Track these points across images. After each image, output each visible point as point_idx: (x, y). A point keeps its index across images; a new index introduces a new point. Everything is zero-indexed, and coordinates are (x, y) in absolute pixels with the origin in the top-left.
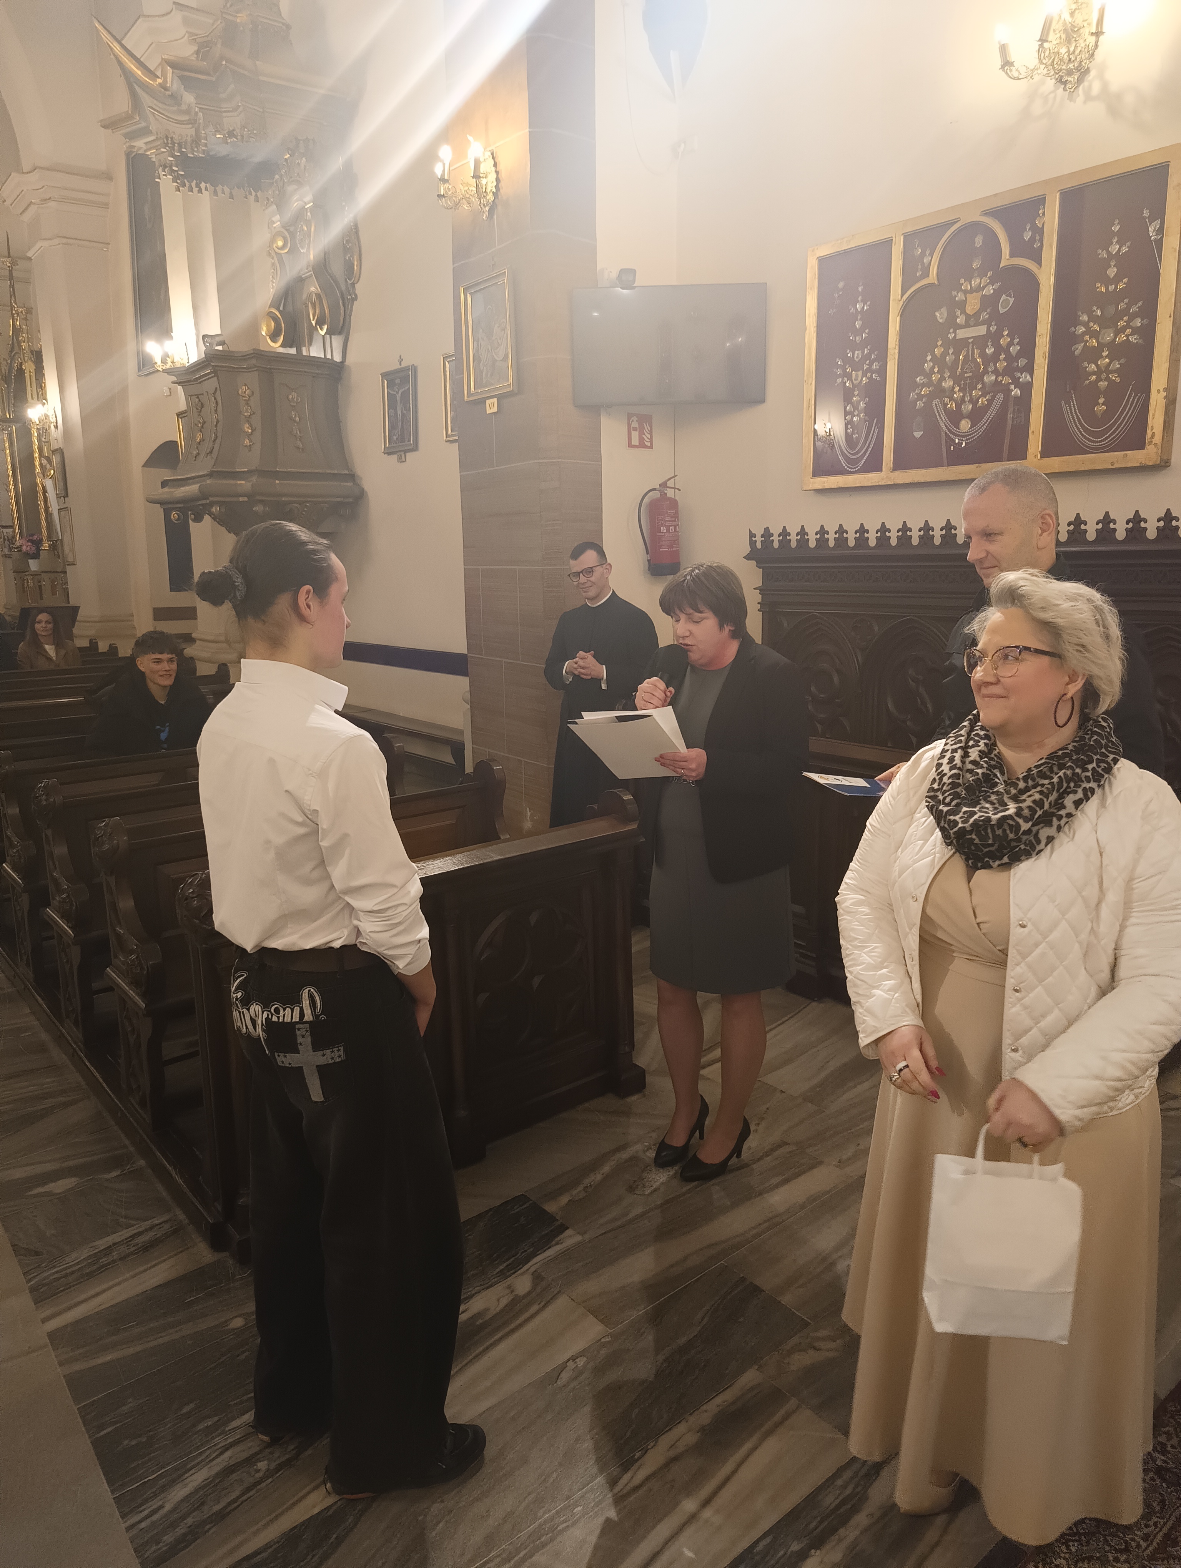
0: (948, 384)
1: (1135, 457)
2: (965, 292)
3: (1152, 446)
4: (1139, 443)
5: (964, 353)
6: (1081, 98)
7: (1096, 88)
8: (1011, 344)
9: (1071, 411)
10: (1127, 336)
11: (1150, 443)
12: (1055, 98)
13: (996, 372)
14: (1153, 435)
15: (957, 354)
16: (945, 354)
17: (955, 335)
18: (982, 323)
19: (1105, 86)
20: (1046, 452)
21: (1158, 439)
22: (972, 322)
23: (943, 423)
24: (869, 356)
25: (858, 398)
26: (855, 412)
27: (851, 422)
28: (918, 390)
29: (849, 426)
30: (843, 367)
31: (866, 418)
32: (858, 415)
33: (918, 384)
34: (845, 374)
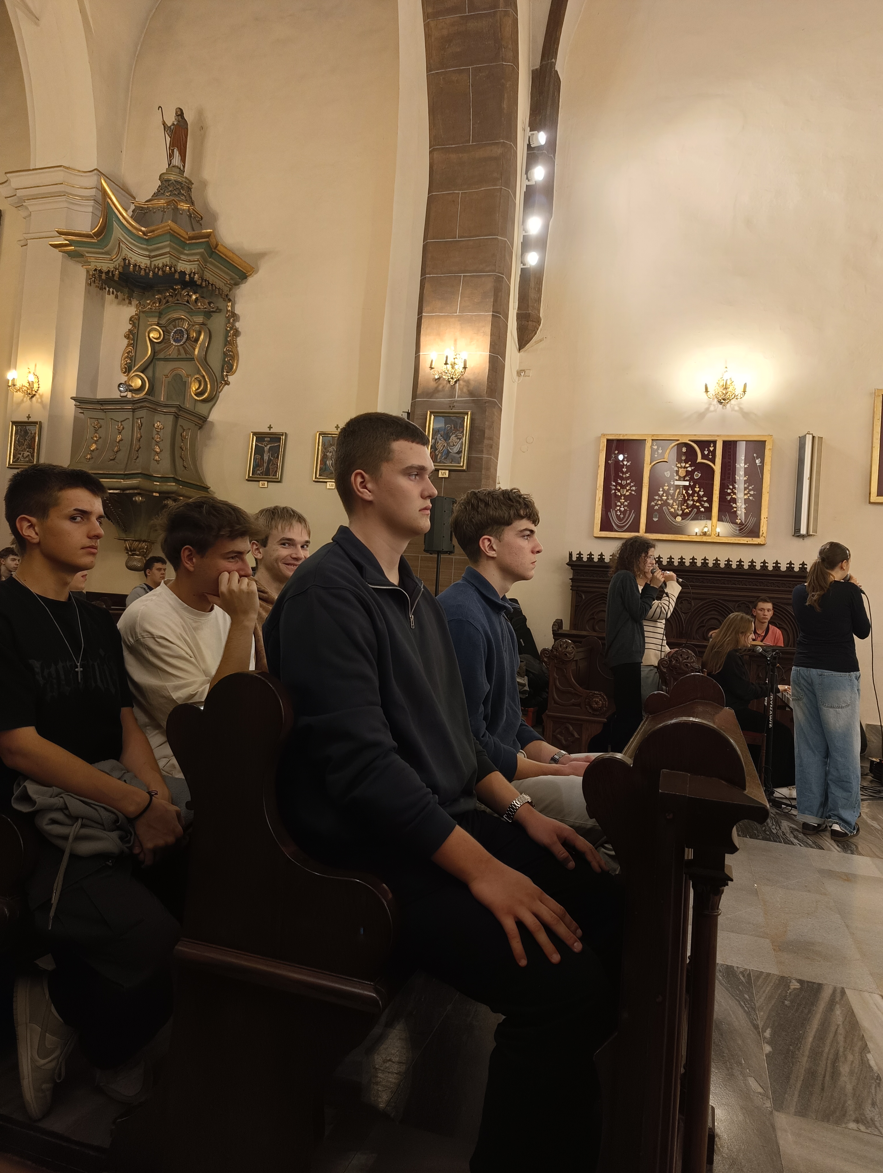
0: (671, 502)
1: (756, 541)
2: (678, 467)
3: (763, 537)
4: (758, 536)
5: (678, 490)
6: (726, 409)
7: (734, 406)
8: (700, 491)
9: (727, 520)
10: (748, 496)
13: (693, 500)
14: (763, 533)
15: (675, 490)
16: (669, 489)
17: (674, 483)
18: (687, 481)
19: (738, 407)
21: (764, 535)
22: (682, 479)
23: (670, 518)
24: (629, 484)
25: (624, 501)
26: (621, 505)
27: (619, 510)
28: (655, 502)
29: (618, 511)
30: (616, 486)
31: (628, 509)
32: (623, 507)
33: (656, 499)
34: (616, 489)
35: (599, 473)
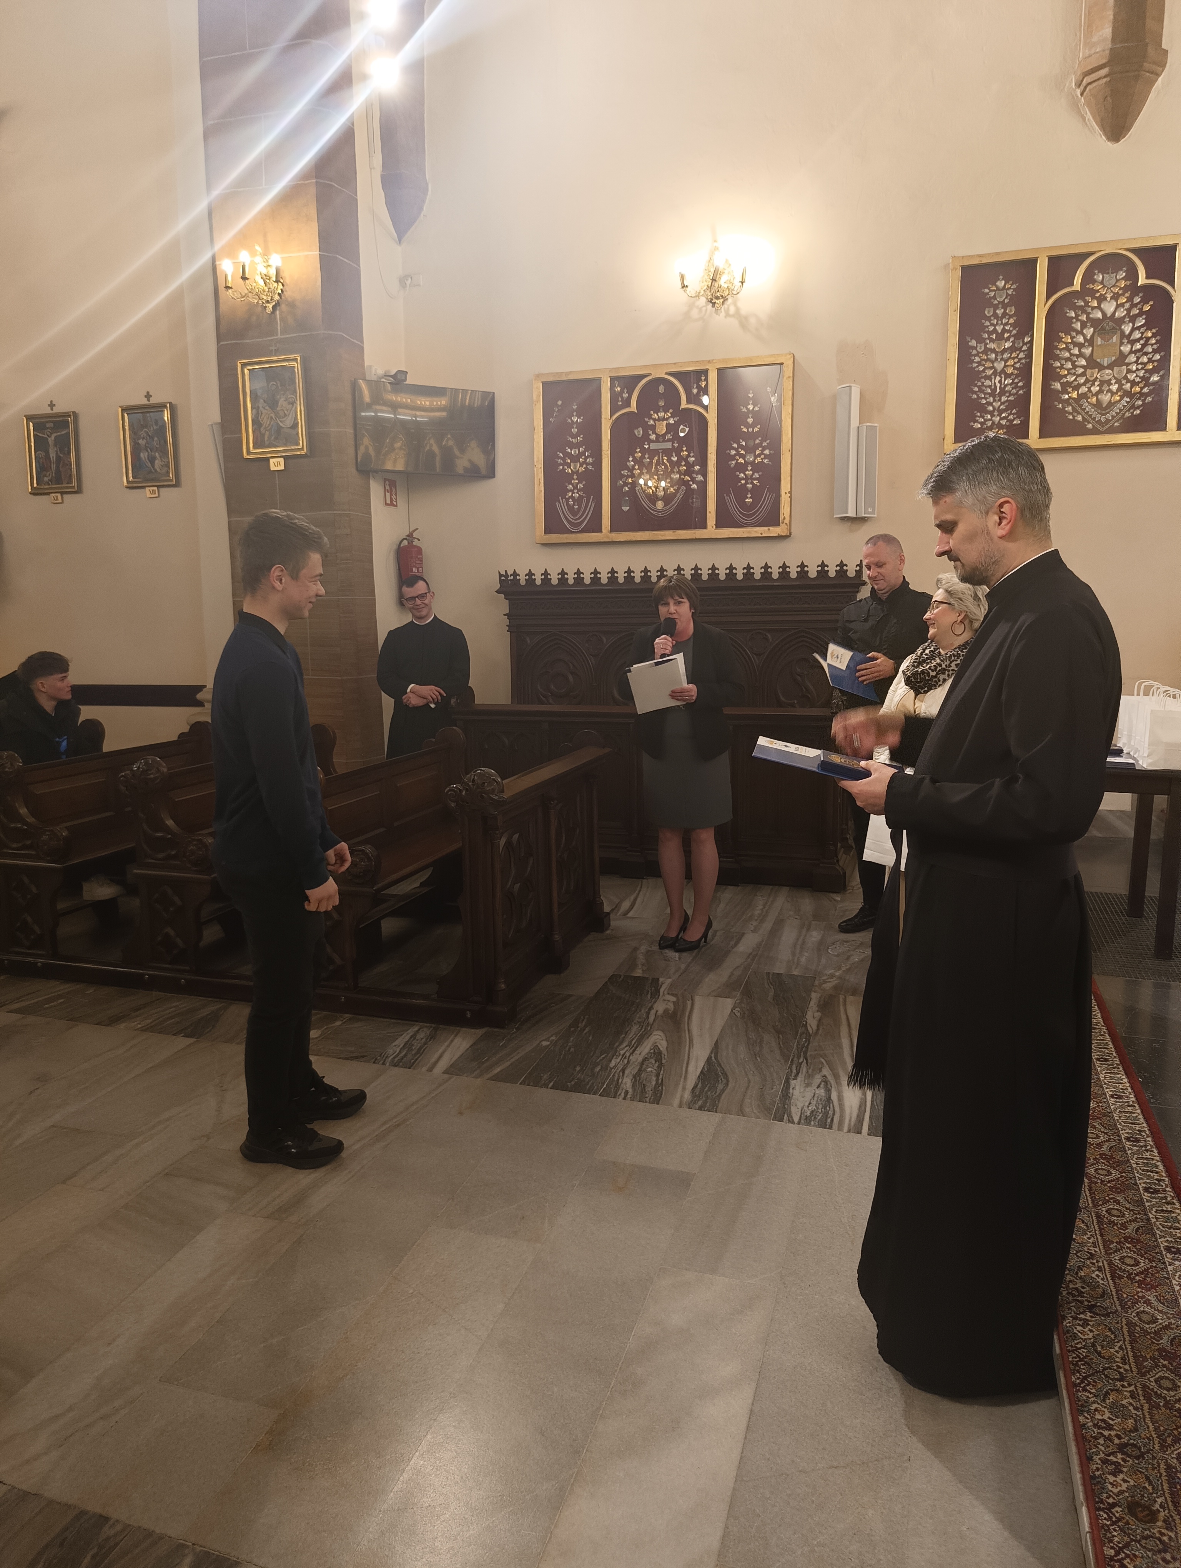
1: (774, 531)
2: (655, 420)
3: (784, 524)
4: (777, 523)
5: (656, 458)
6: (723, 314)
7: (732, 310)
8: (688, 456)
9: (731, 500)
10: (762, 459)
11: (783, 523)
12: (706, 310)
13: (679, 472)
14: (784, 518)
15: (651, 459)
16: (642, 458)
17: (649, 446)
18: (669, 440)
19: (738, 310)
20: (718, 525)
21: (787, 521)
22: (660, 439)
23: (645, 503)
24: (583, 453)
25: (577, 481)
26: (575, 490)
27: (572, 497)
28: (624, 480)
29: (571, 500)
30: (563, 459)
31: (584, 495)
32: (577, 493)
33: (623, 476)
34: (565, 464)
35: (536, 440)
